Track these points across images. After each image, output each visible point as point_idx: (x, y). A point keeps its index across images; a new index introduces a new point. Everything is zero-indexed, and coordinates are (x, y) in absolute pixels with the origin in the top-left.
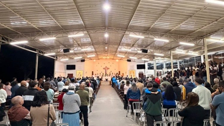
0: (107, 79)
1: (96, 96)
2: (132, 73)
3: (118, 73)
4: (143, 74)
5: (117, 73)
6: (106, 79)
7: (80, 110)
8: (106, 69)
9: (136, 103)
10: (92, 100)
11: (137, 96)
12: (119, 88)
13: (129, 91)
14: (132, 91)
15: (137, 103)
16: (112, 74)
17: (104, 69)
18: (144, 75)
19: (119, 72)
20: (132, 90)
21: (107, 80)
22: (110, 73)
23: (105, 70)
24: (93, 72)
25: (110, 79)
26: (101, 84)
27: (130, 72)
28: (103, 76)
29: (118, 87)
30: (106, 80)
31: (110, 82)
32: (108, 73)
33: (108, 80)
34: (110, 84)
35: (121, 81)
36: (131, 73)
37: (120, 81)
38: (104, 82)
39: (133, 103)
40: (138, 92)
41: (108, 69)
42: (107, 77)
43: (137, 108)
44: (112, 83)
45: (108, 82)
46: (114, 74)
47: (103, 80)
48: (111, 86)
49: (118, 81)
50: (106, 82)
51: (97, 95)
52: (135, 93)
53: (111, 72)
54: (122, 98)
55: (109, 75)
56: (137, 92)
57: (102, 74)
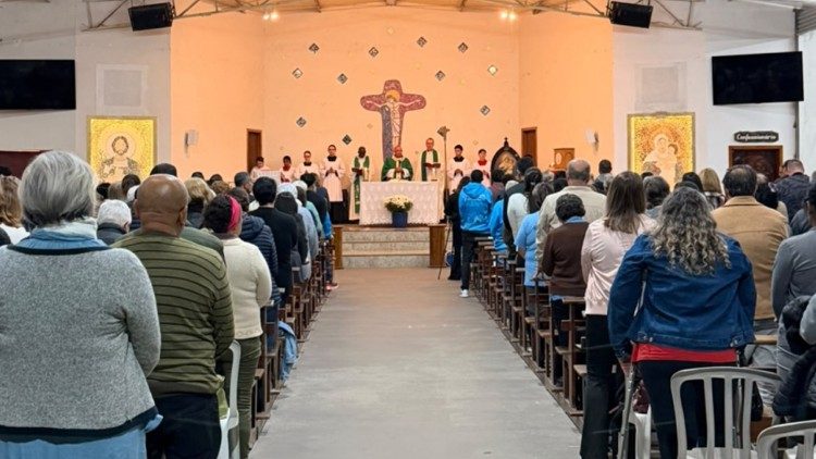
0: (401, 203)
1: (291, 343)
2: (660, 141)
3: (517, 146)
4: (777, 152)
5: (506, 148)
6: (391, 207)
7: (152, 403)
8: (393, 106)
9: (706, 376)
10: (259, 373)
11: (725, 316)
12: (531, 272)
13: (639, 271)
14: (672, 268)
15: (718, 385)
16: (452, 154)
17: (368, 103)
18: (787, 156)
19: (529, 135)
20: (666, 259)
21: (398, 216)
22: (430, 144)
23: (377, 117)
24: (254, 138)
25: (428, 208)
26: (347, 249)
27: (644, 132)
28: (359, 173)
29: (521, 263)
30: (387, 218)
31: (435, 232)
32: (412, 150)
33: (412, 218)
34: (436, 259)
35: (551, 200)
36: (647, 149)
37: (534, 206)
38: (370, 234)
39: (676, 384)
40: (727, 271)
41: (418, 102)
42: (397, 191)
43: (720, 442)
44: (457, 244)
45: (409, 234)
46: (470, 154)
47: (365, 218)
48: (447, 272)
49: (518, 201)
50: (394, 234)
51: (304, 347)
52: (695, 288)
53: (443, 132)
54: (559, 371)
55: (425, 165)
56: (719, 281)
57: (347, 155)
